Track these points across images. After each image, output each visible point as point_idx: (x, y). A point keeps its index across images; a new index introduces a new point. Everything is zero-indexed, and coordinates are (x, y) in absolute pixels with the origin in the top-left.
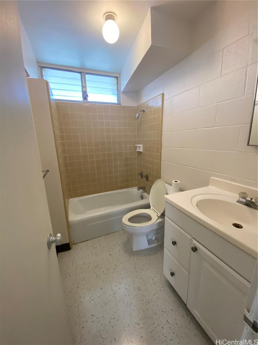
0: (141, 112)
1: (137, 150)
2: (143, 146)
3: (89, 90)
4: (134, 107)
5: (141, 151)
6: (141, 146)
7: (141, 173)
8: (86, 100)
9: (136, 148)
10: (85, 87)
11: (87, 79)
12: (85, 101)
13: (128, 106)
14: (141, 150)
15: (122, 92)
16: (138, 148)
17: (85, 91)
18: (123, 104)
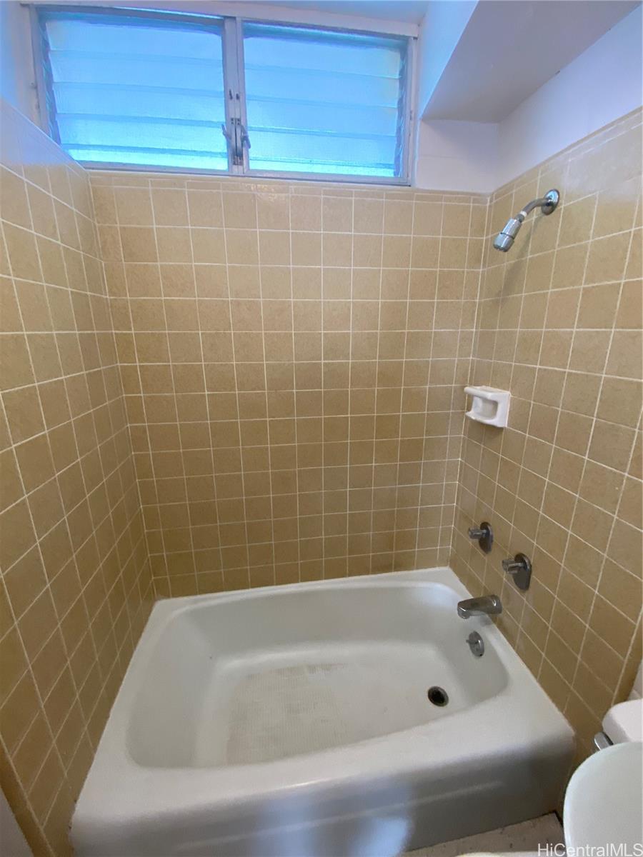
0: (529, 209)
1: (472, 414)
2: (512, 401)
3: (254, 117)
4: (477, 198)
5: (499, 425)
6: (503, 397)
7: (485, 525)
8: (241, 164)
9: (468, 402)
10: (238, 97)
11: (248, 58)
12: (237, 170)
13: (444, 192)
14: (500, 420)
15: (425, 119)
16: (478, 403)
17: (239, 120)
18: (423, 181)
